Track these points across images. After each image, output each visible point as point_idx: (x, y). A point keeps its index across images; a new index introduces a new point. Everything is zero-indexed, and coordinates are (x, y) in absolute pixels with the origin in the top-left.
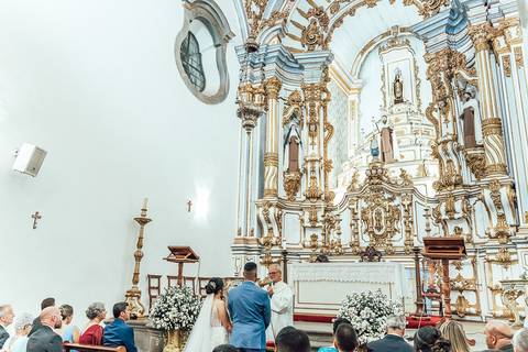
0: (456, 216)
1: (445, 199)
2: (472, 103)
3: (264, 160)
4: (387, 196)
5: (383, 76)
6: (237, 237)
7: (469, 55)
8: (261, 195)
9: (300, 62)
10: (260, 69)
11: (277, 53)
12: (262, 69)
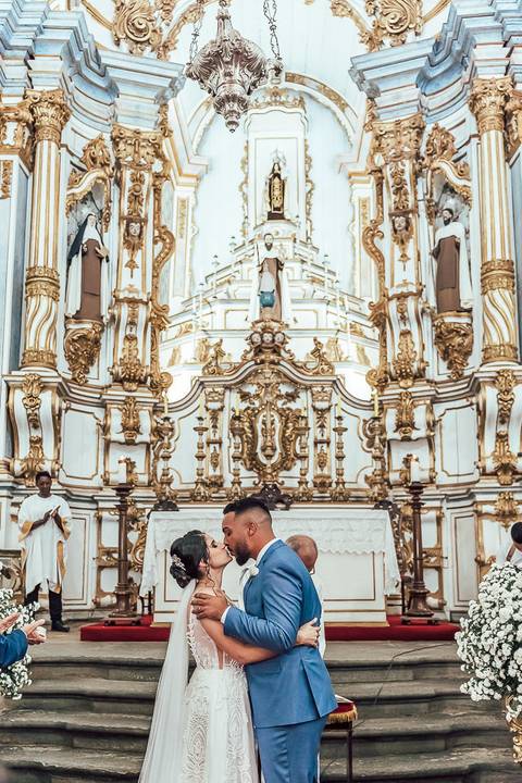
0: (415, 435)
1: (398, 403)
2: (455, 229)
3: (26, 283)
4: (285, 389)
5: (245, 162)
7: (460, 136)
8: (16, 364)
9: (112, 73)
10: (22, 62)
11: (67, 35)
12: (27, 64)
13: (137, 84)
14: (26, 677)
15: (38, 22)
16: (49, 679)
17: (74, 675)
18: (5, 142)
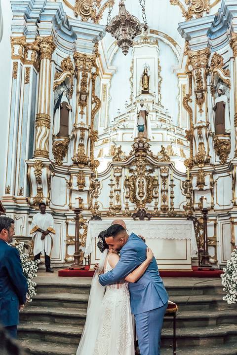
0: (205, 188)
1: (198, 174)
2: (223, 98)
3: (36, 121)
4: (148, 168)
5: (132, 69)
6: (5, 195)
7: (226, 58)
8: (31, 156)
9: (74, 29)
10: (35, 24)
11: (54, 13)
12: (37, 25)
13: (85, 34)
14: (34, 292)
15: (42, 6)
16: (45, 293)
17: (55, 291)
18: (27, 59)
